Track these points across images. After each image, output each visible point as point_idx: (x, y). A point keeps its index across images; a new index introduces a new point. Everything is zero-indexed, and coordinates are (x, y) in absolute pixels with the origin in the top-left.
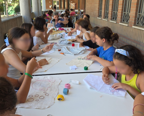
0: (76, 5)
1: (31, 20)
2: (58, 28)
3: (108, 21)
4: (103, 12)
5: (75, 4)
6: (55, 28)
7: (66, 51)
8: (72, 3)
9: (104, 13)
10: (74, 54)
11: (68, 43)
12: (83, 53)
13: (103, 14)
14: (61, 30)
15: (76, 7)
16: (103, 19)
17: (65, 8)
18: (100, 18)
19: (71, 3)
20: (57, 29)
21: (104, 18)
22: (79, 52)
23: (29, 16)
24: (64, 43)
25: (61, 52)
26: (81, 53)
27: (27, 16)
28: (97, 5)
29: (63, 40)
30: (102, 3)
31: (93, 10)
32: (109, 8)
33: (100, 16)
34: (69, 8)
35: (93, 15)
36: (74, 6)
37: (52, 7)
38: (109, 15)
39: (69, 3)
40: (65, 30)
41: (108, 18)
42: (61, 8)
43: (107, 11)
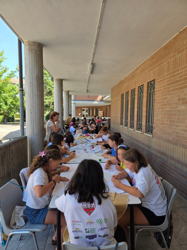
0: (104, 112)
3: (127, 128)
4: (124, 121)
6: (82, 134)
7: (89, 150)
8: (100, 111)
10: (95, 153)
12: (101, 152)
14: (87, 136)
15: (104, 114)
16: (124, 127)
18: (122, 126)
20: (84, 135)
22: (99, 151)
28: (119, 115)
29: (88, 144)
30: (123, 114)
31: (116, 119)
32: (128, 118)
33: (122, 124)
34: (97, 115)
35: (117, 123)
36: (102, 114)
37: (81, 115)
38: (128, 124)
39: (97, 111)
40: (90, 136)
41: (128, 126)
42: (90, 115)
43: (127, 121)
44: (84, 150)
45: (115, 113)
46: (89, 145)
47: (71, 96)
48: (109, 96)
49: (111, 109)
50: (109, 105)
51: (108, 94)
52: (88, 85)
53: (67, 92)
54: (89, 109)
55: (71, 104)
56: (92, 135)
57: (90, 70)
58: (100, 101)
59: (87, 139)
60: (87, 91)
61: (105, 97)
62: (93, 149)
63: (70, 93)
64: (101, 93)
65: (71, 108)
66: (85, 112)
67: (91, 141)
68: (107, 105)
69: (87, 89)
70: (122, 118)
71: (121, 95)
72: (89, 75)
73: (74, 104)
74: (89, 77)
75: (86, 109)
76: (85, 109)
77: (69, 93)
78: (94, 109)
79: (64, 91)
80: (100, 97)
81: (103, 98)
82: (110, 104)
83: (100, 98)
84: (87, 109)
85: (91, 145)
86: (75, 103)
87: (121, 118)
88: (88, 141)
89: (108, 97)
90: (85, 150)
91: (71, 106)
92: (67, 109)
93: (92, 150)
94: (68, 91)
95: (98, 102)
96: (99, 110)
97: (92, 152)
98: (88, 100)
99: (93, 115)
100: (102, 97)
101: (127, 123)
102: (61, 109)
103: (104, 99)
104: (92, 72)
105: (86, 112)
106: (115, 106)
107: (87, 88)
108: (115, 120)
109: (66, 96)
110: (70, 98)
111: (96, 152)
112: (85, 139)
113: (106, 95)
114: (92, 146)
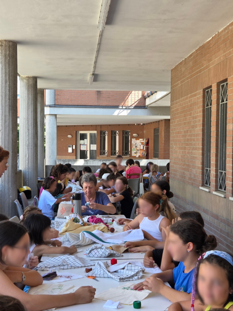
0: (147, 144)
1: (15, 193)
2: (88, 217)
3: (225, 197)
4: (213, 173)
5: (144, 141)
6: (78, 217)
7: (102, 271)
8: (137, 138)
9: (217, 176)
10: (120, 279)
11: (107, 254)
12: (140, 277)
13: (213, 178)
15: (147, 149)
16: (214, 193)
17: (115, 153)
18: (207, 190)
19: (134, 141)
20: (86, 219)
21: (216, 190)
22: (133, 273)
23: (10, 183)
24: (97, 253)
25: (90, 274)
26: (136, 277)
27: (6, 184)
28: (198, 154)
29: (96, 248)
30: (209, 150)
31: (188, 165)
32: (227, 165)
33: (207, 183)
34: (127, 154)
35: (190, 179)
36: (142, 148)
37: (75, 151)
38: (227, 182)
39: (127, 138)
40: (105, 222)
41: (225, 189)
42: (104, 153)
43: (224, 172)
44: (84, 269)
45: (185, 148)
46: (101, 253)
47: (42, 92)
48: (164, 93)
49: (171, 135)
50: (166, 120)
51: (160, 85)
52: (97, 58)
53: (31, 82)
54: (102, 134)
55: (43, 116)
56: (110, 220)
57: (105, 12)
58: (136, 107)
59: (93, 232)
60: (96, 77)
61: (151, 97)
62: (113, 268)
63: (40, 85)
64: (137, 84)
65: (43, 130)
66: (87, 141)
67: (108, 241)
68: (159, 122)
69: (94, 71)
70: (206, 163)
71: (204, 90)
72: (100, 29)
73: (54, 117)
74: (101, 35)
75: (91, 134)
76: (88, 133)
77: (36, 82)
78: (115, 133)
79: (22, 79)
80: (134, 97)
81: (144, 98)
82: (168, 117)
83: (137, 99)
84: (95, 132)
85: (108, 252)
86: (56, 115)
87: (203, 163)
88: (97, 241)
89: (160, 95)
90: (88, 270)
91: (43, 124)
92: (31, 136)
93: (112, 270)
94: (35, 79)
95: (129, 111)
96: (134, 137)
97: (111, 275)
98: (96, 104)
99: (113, 152)
100: (143, 95)
101: (224, 180)
102: (11, 135)
103: (148, 102)
104: (110, 19)
105: (91, 143)
106: (185, 124)
107: (95, 67)
108: (184, 169)
109: (28, 94)
110: (39, 99)
111: (125, 276)
112: (87, 232)
113: (153, 91)
114: (110, 255)
